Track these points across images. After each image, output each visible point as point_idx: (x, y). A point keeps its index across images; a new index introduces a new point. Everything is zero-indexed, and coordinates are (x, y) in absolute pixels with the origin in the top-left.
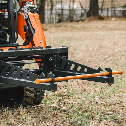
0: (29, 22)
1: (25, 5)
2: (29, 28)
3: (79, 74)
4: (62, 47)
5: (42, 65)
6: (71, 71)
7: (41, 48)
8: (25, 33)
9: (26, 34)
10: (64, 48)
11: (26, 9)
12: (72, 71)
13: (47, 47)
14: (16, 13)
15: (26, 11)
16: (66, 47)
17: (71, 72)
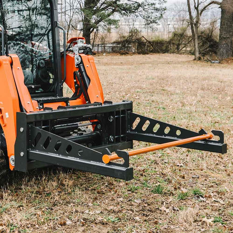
0: (82, 67)
1: (76, 43)
2: (82, 76)
3: (167, 137)
4: (123, 101)
5: (99, 127)
6: (153, 133)
7: (99, 105)
8: (75, 81)
9: (76, 83)
10: (126, 102)
11: (77, 49)
12: (156, 134)
13: (106, 102)
14: (63, 52)
15: (76, 52)
16: (129, 102)
17: (155, 136)
